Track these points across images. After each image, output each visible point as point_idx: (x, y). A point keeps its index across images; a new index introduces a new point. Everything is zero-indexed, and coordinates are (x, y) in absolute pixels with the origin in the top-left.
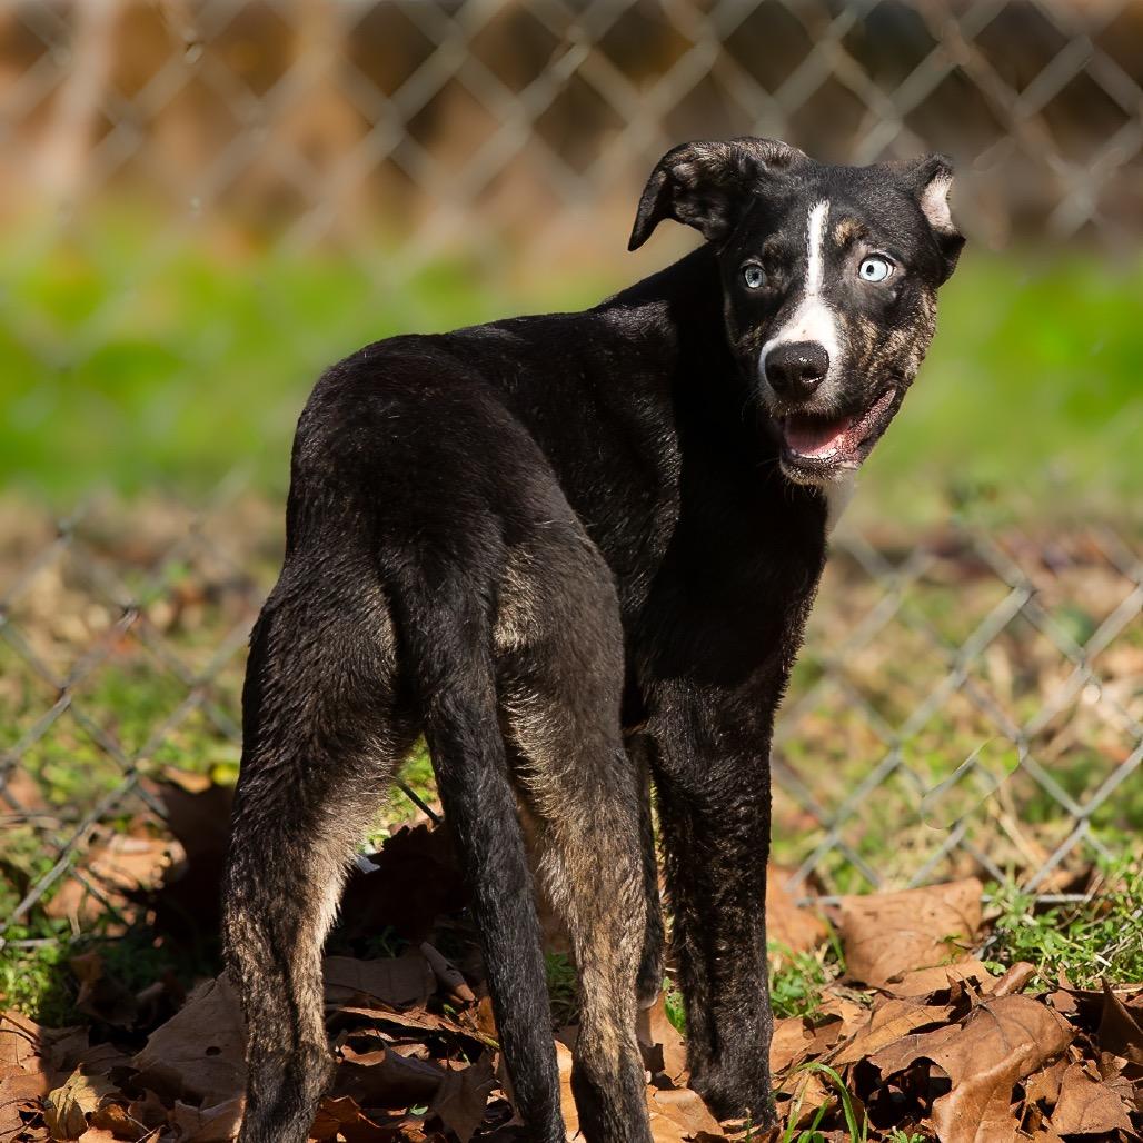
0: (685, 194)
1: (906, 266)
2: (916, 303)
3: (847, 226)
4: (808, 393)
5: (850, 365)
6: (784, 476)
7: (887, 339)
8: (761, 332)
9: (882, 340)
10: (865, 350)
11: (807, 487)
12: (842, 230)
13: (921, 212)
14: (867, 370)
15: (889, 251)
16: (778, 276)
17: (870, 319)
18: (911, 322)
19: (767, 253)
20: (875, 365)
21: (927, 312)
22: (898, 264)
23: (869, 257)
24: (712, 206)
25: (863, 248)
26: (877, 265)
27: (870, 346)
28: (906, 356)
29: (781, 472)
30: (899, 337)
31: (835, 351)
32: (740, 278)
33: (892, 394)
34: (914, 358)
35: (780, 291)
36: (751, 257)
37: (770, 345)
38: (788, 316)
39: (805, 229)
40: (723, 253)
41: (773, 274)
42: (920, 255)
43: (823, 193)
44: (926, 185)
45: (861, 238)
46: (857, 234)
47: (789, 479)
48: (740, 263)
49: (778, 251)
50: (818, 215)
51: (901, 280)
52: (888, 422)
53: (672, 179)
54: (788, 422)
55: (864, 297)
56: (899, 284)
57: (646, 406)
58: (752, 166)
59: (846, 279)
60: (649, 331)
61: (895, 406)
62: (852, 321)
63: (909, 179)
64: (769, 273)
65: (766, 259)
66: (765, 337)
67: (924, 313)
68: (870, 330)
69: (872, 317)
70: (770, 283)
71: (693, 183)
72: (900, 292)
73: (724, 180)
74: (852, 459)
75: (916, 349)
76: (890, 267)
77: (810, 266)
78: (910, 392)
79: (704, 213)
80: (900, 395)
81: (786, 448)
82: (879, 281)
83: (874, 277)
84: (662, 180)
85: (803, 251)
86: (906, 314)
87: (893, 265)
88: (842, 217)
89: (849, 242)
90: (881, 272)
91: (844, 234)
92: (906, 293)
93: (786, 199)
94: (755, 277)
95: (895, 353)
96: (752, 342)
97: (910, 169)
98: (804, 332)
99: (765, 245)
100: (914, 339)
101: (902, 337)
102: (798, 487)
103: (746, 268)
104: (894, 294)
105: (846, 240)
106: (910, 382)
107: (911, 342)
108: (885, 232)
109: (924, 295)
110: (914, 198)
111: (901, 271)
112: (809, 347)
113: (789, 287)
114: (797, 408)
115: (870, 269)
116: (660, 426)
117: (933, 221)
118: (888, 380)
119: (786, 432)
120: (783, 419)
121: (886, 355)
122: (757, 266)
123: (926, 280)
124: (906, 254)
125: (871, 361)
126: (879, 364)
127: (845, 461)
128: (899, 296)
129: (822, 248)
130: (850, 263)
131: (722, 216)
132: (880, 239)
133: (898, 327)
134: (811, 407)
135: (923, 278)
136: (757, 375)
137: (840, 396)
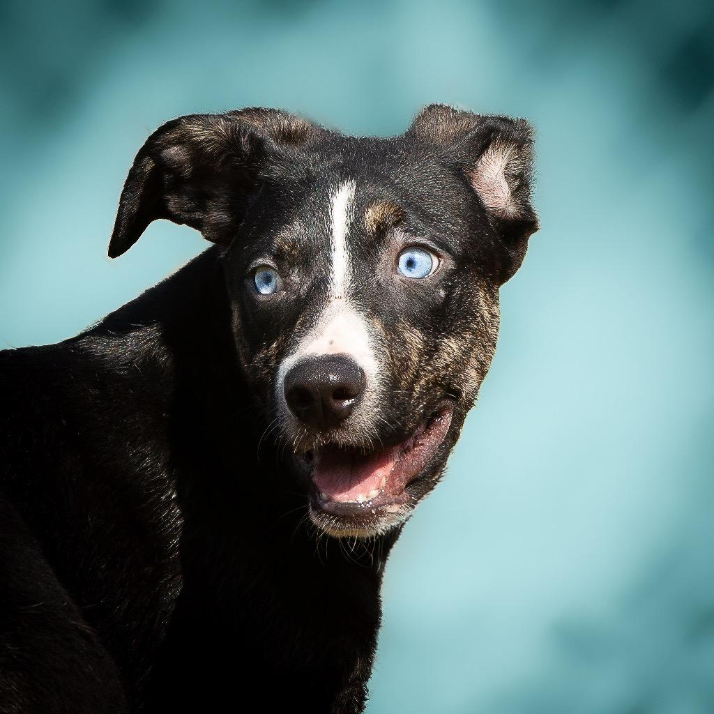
0: (178, 184)
1: (455, 258)
2: (470, 303)
3: (378, 209)
4: (339, 419)
5: (391, 384)
6: (315, 527)
7: (437, 348)
8: (277, 348)
9: (431, 351)
10: (409, 363)
11: (344, 539)
12: (372, 216)
13: (472, 191)
14: (413, 389)
15: (433, 239)
16: (295, 278)
17: (414, 325)
18: (466, 328)
19: (280, 249)
20: (423, 382)
21: (486, 314)
22: (446, 255)
23: (408, 247)
24: (210, 197)
25: (399, 237)
26: (418, 257)
27: (415, 358)
28: (460, 371)
29: (311, 523)
30: (452, 347)
31: (371, 365)
32: (248, 283)
33: (447, 421)
34: (473, 373)
35: (299, 296)
36: (261, 256)
37: (288, 363)
38: (308, 324)
39: (325, 218)
40: (226, 255)
41: (288, 275)
42: (473, 244)
43: (346, 172)
44: (479, 156)
45: (396, 224)
46: (391, 220)
47: (321, 531)
48: (248, 265)
49: (294, 247)
50: (342, 199)
51: (451, 275)
52: (444, 458)
53: (163, 166)
54: (316, 459)
55: (403, 297)
56: (449, 281)
57: (144, 456)
58: (257, 143)
59: (381, 276)
60: (144, 361)
61: (453, 436)
62: (391, 328)
63: (455, 151)
64: (284, 275)
65: (279, 256)
66: (282, 354)
67: (482, 317)
68: (415, 338)
69: (415, 322)
70: (286, 286)
71: (187, 171)
72: (449, 290)
73: (224, 163)
74: (399, 502)
75: (474, 362)
76: (435, 259)
77: (334, 262)
78: (470, 416)
79: (203, 208)
80: (459, 420)
81: (315, 491)
82: (423, 277)
83: (416, 273)
84: (149, 168)
85: (326, 246)
86: (457, 318)
87: (439, 256)
88: (372, 200)
89: (382, 231)
90: (427, 266)
91: (375, 220)
92: (458, 291)
93: (302, 182)
94: (268, 280)
95: (448, 366)
96: (266, 361)
97: (456, 139)
98: (331, 343)
99: (277, 240)
100: (471, 349)
101: (454, 346)
102: (333, 540)
103: (254, 271)
104: (442, 293)
105: (378, 228)
106: (469, 404)
107: (467, 352)
108: (427, 217)
109: (481, 294)
110: (463, 175)
111: (449, 264)
112: (340, 362)
113: (310, 289)
114: (327, 439)
115: (410, 264)
116: (162, 481)
117: (489, 201)
118: (440, 400)
119: (314, 473)
120: (309, 455)
121: (436, 369)
122: (267, 266)
123: (482, 275)
124: (454, 243)
125: (417, 377)
126: (427, 383)
127: (391, 504)
128: (447, 296)
129: (349, 239)
130: (385, 256)
131: (224, 210)
132: (421, 225)
133: (449, 333)
134: (342, 437)
135: (478, 273)
136: (273, 403)
137: (380, 426)
